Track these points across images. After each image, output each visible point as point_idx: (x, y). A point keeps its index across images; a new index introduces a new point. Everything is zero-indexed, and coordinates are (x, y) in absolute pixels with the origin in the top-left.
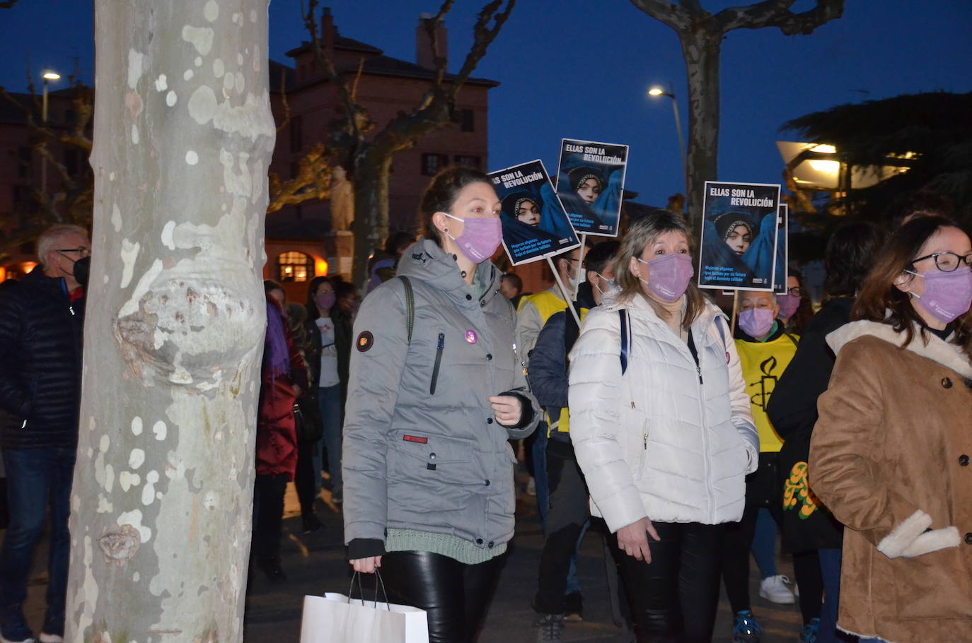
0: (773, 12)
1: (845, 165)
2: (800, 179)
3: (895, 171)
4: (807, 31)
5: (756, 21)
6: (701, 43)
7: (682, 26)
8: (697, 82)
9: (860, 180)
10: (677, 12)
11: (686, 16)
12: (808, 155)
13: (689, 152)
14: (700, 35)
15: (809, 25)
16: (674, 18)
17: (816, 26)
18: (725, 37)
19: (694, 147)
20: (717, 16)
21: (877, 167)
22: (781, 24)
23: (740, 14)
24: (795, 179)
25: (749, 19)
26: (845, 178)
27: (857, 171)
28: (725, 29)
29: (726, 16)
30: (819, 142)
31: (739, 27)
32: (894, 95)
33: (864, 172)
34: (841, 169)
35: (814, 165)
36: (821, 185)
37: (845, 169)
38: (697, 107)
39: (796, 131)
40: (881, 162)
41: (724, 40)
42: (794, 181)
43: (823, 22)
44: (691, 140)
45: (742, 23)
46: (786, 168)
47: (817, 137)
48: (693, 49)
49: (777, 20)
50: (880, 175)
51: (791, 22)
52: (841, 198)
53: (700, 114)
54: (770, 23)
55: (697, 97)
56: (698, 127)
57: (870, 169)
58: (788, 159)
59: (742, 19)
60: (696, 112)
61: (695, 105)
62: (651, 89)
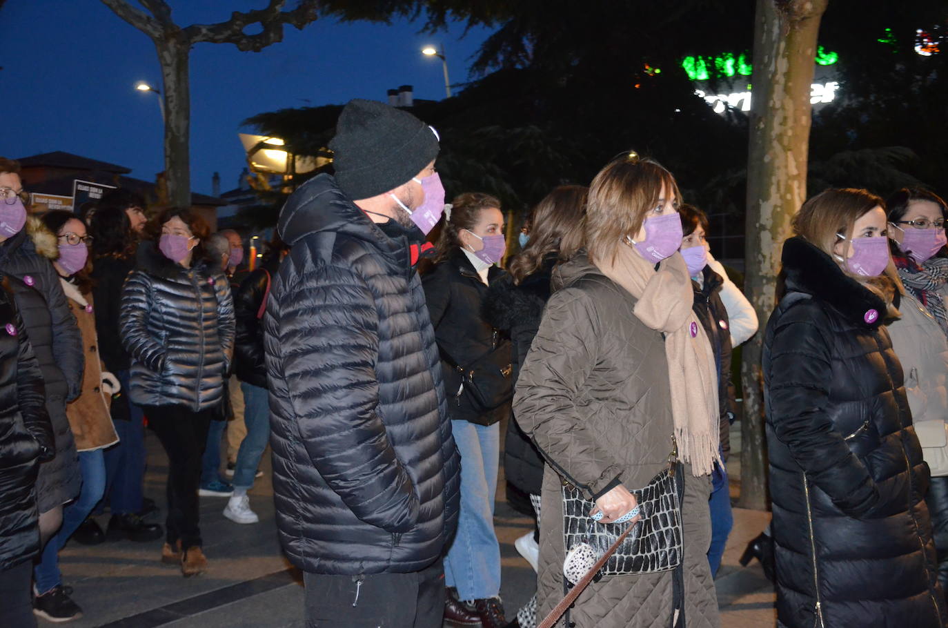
0: (229, 32)
1: (291, 155)
2: (258, 164)
3: (326, 161)
4: (257, 50)
5: (217, 37)
6: (173, 50)
7: (157, 35)
8: (171, 81)
9: (302, 167)
10: (151, 23)
11: (159, 27)
12: (262, 145)
13: (166, 137)
14: (172, 44)
15: (258, 45)
16: (149, 28)
17: (264, 46)
18: (193, 48)
19: (170, 134)
20: (185, 29)
21: (313, 158)
22: (237, 42)
23: (204, 31)
24: (254, 163)
25: (211, 35)
26: (291, 165)
27: (299, 160)
28: (192, 41)
29: (192, 31)
30: (270, 135)
31: (204, 41)
32: (323, 104)
33: (304, 162)
34: (288, 157)
35: (267, 153)
36: (274, 169)
37: (291, 158)
38: (171, 102)
39: (253, 127)
40: (316, 155)
41: (191, 50)
42: (253, 165)
43: (268, 44)
44: (168, 127)
45: (205, 38)
46: (247, 154)
47: (269, 132)
48: (166, 54)
49: (233, 38)
50: (316, 163)
51: (244, 41)
52: (289, 180)
53: (174, 108)
54: (228, 40)
55: (171, 93)
56: (173, 116)
57: (308, 159)
58: (249, 147)
59: (204, 35)
60: (171, 106)
61: (170, 100)
62: (140, 84)
